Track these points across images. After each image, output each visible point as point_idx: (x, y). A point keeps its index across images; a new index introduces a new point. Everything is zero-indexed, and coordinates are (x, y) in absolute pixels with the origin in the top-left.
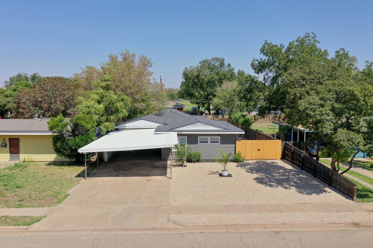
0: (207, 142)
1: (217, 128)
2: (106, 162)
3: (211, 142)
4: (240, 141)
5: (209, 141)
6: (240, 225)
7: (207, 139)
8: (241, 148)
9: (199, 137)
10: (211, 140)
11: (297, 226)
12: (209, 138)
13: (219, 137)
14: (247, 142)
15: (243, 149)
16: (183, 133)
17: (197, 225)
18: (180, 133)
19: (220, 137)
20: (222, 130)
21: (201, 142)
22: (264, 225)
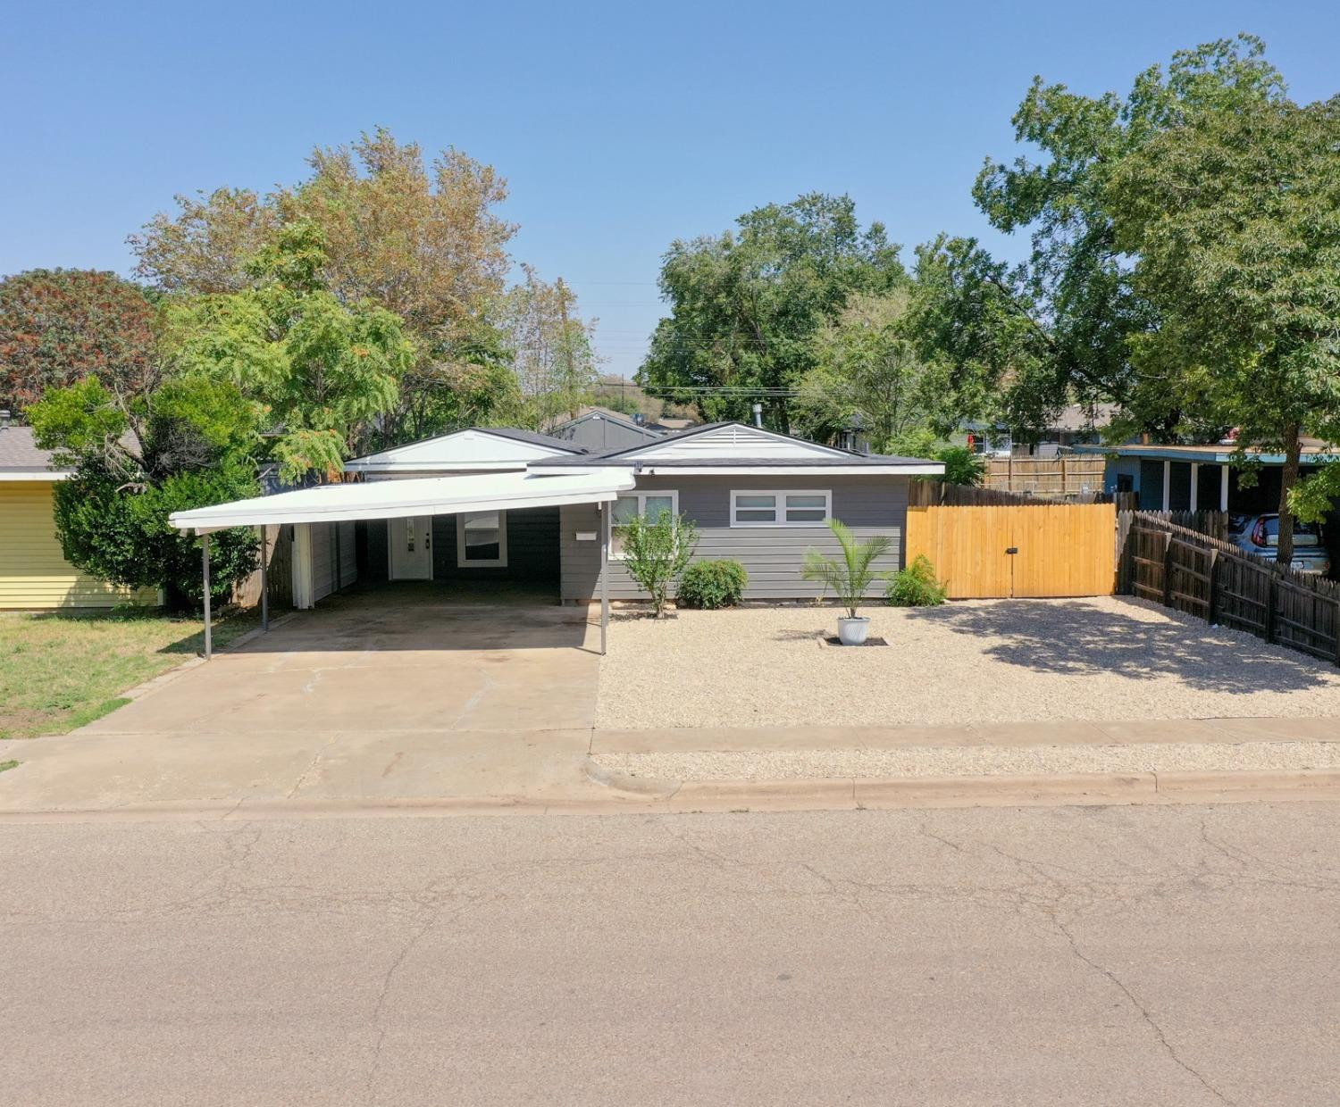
0: (771, 516)
1: (814, 452)
2: (303, 610)
3: (791, 516)
4: (925, 511)
5: (781, 509)
6: (919, 787)
7: (773, 500)
8: (929, 544)
9: (734, 494)
10: (787, 506)
11: (1186, 789)
12: (781, 496)
13: (828, 494)
14: (955, 515)
15: (939, 547)
16: (659, 471)
17: (717, 788)
18: (646, 471)
19: (830, 492)
20: (838, 460)
21: (742, 516)
22: (1034, 784)
